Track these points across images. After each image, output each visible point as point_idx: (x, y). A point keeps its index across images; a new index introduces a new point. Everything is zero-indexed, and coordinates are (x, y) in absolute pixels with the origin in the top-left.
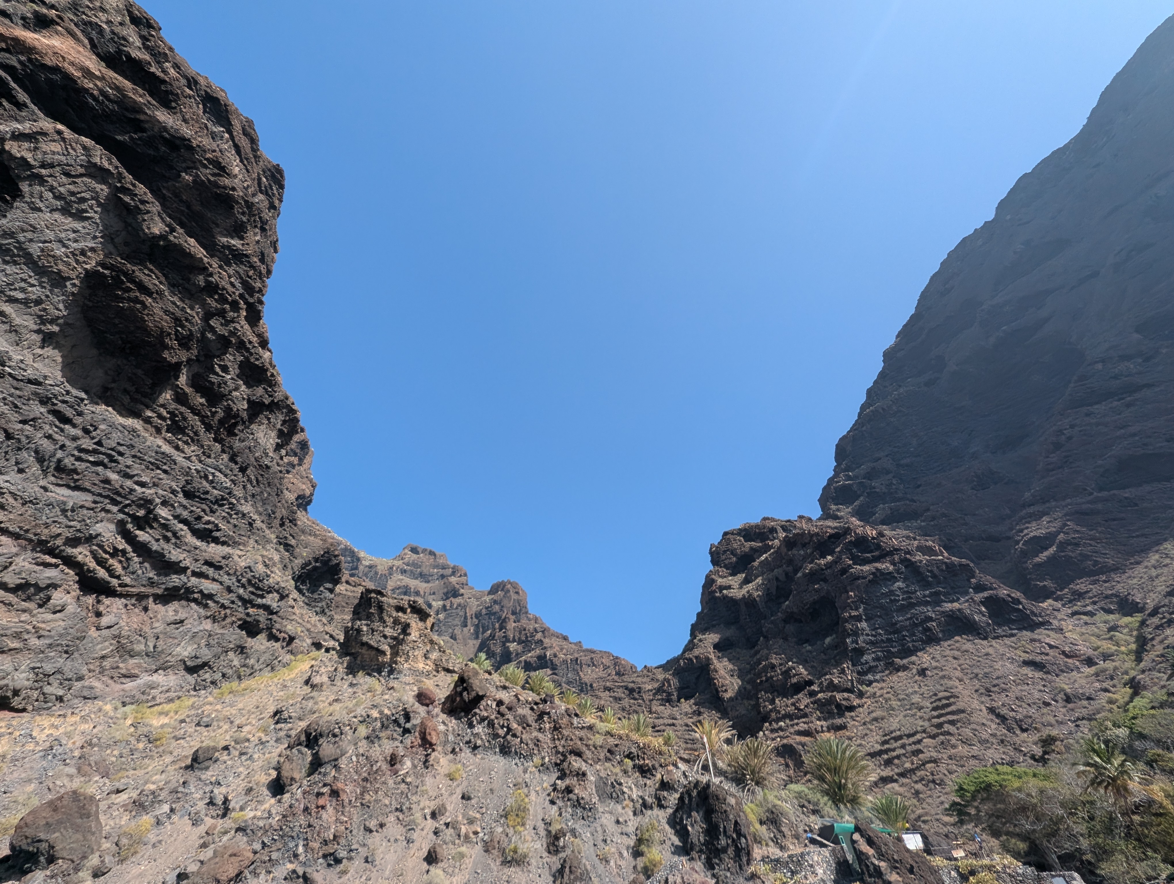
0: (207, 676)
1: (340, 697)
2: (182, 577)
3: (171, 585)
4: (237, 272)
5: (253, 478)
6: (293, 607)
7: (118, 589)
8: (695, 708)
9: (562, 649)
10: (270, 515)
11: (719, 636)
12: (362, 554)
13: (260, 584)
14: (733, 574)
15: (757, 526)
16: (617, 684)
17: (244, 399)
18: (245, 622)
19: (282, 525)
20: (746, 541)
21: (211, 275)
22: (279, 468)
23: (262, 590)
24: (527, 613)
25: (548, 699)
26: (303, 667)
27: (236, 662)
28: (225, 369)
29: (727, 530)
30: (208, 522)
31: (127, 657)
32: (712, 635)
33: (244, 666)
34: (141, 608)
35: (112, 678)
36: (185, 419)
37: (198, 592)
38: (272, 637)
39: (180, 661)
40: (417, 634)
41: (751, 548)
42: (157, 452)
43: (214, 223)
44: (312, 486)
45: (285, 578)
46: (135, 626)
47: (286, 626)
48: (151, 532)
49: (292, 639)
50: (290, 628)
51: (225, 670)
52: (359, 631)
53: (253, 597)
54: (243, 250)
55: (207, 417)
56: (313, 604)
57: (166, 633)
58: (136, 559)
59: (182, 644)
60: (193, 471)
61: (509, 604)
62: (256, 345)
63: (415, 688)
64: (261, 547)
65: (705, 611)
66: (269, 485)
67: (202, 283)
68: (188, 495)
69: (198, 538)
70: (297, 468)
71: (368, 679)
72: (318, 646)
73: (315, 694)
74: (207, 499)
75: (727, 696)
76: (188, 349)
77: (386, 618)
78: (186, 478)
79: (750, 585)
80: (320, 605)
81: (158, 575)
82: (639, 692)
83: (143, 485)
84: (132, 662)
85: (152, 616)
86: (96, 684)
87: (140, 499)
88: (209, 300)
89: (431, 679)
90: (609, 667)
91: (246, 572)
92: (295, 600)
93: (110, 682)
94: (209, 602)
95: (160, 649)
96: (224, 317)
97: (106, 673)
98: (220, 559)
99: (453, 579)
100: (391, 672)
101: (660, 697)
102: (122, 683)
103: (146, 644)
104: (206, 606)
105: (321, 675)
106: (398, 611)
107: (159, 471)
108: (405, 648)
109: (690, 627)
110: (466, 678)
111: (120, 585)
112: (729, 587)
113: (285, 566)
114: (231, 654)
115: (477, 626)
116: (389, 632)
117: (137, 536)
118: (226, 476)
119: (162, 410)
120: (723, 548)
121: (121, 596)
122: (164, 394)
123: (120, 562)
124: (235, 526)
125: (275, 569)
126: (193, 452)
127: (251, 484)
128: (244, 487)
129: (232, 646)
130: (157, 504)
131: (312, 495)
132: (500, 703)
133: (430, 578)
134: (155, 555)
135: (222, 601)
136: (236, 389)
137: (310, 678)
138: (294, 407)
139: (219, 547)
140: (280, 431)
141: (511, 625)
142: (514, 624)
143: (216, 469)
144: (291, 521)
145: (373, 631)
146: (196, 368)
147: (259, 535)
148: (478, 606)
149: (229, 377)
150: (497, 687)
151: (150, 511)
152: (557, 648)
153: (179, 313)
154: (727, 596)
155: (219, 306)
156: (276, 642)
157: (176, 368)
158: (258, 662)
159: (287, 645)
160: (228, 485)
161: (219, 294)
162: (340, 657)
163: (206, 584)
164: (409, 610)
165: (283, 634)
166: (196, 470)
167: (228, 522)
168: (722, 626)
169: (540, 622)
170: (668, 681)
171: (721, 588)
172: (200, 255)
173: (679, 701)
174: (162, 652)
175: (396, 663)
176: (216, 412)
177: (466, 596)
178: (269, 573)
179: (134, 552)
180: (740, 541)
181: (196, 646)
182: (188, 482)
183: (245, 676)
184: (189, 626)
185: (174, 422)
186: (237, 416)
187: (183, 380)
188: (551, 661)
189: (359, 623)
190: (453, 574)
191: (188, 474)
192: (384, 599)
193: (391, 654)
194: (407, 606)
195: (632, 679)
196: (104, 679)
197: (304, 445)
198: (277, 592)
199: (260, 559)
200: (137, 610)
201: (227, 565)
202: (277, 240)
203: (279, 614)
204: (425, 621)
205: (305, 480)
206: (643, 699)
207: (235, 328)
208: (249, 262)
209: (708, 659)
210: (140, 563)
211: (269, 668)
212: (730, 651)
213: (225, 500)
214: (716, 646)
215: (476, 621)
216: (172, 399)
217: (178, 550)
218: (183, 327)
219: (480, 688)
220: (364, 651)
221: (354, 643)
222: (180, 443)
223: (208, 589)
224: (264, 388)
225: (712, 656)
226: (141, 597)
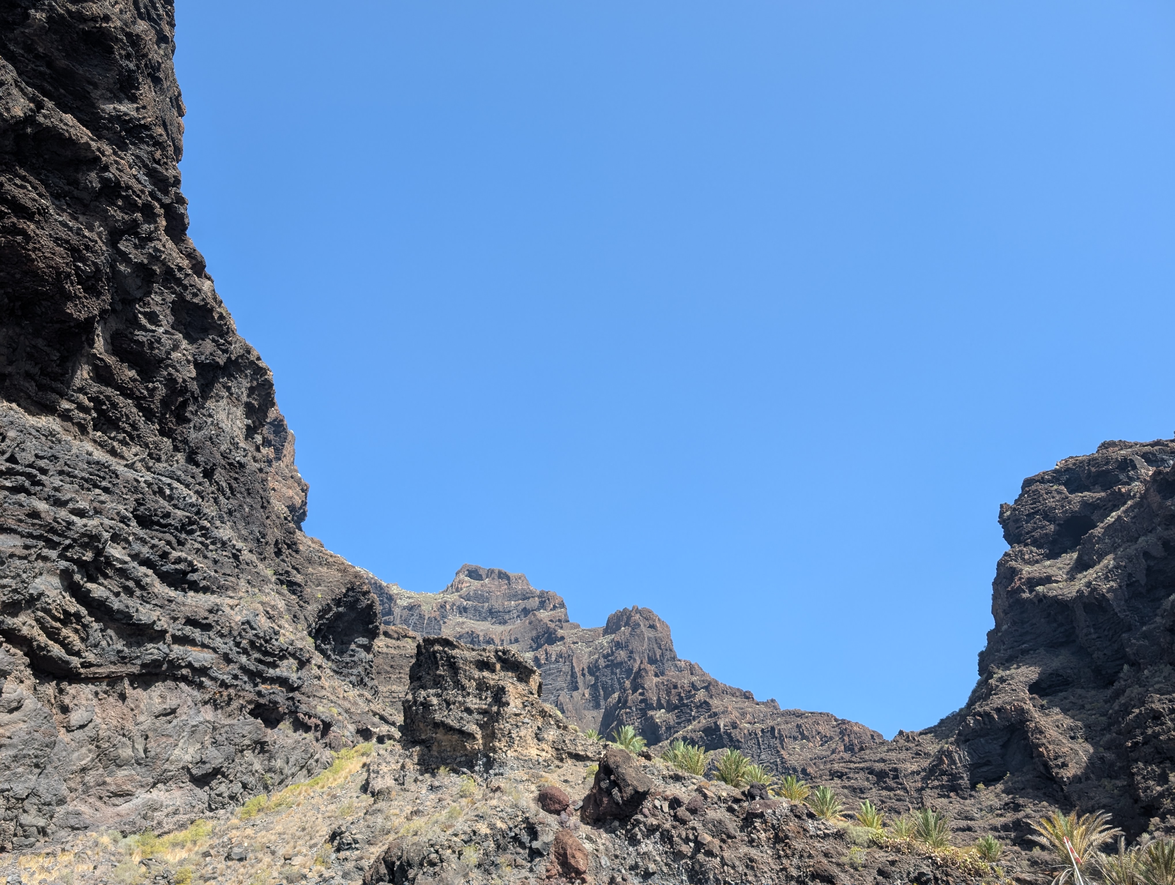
0: (223, 788)
1: (421, 808)
2: (161, 645)
3: (148, 658)
4: (137, 157)
5: (224, 485)
6: (319, 678)
7: (82, 670)
8: (1006, 798)
9: (743, 714)
10: (258, 540)
11: (1038, 670)
12: (394, 590)
13: (268, 646)
14: (1053, 555)
15: (1091, 461)
16: (852, 765)
17: (188, 361)
18: (258, 706)
19: (278, 553)
20: (1071, 492)
21: (106, 168)
22: (258, 465)
23: (272, 655)
24: (674, 658)
25: (756, 792)
26: (352, 766)
27: (257, 766)
28: (153, 318)
29: (1030, 475)
30: (179, 560)
31: (112, 767)
32: (1023, 669)
33: (270, 770)
34: (115, 695)
35: (101, 798)
36: (114, 406)
37: (186, 667)
38: (300, 725)
39: (183, 768)
40: (519, 702)
41: (1085, 504)
42: (89, 463)
43: (90, 83)
44: (303, 490)
45: (299, 635)
46: (115, 723)
47: (315, 707)
48: (106, 583)
49: (327, 727)
50: (323, 710)
51: (245, 778)
52: (426, 705)
53: (261, 667)
54: (139, 120)
55: (144, 398)
56: (345, 671)
57: (156, 730)
58: (95, 626)
59: (180, 744)
60: (143, 485)
61: (641, 647)
62: (190, 272)
63: (533, 788)
64: (257, 591)
65: (1005, 627)
66: (249, 494)
67: (97, 185)
68: (144, 522)
69: (170, 585)
70: (275, 464)
71: (454, 777)
72: (365, 734)
73: (381, 805)
74: (170, 525)
75: (1067, 774)
76: (98, 294)
77: (465, 682)
78: (135, 496)
79: (1091, 571)
80: (355, 671)
81: (129, 645)
82: (896, 777)
83: (81, 513)
84: (121, 773)
85: (133, 706)
86: (83, 808)
87: (83, 535)
88: (111, 211)
89: (553, 772)
90: (831, 738)
91: (244, 630)
92: (319, 667)
93: (99, 804)
94: (203, 679)
95: (153, 753)
96: (137, 234)
97: (92, 791)
98: (206, 614)
99: (543, 615)
100: (489, 764)
101: (936, 783)
102: (114, 805)
103: (133, 746)
104: (200, 686)
105: (383, 777)
106: (481, 670)
107: (98, 491)
108: (504, 725)
109: (977, 659)
110: (612, 766)
111: (83, 665)
112: (1048, 580)
113: (295, 616)
114: (248, 753)
115: (594, 687)
116: (473, 702)
117: (89, 591)
118: (187, 486)
119: (81, 396)
120: (1027, 510)
121: (87, 680)
122: (79, 372)
123: (76, 631)
124: (216, 562)
125: (282, 622)
126: (135, 455)
127: (224, 495)
128: (216, 500)
129: (247, 742)
130: (106, 541)
131: (304, 503)
132: (675, 803)
133: (507, 617)
134: (119, 616)
135: (221, 677)
136: (176, 347)
137: (367, 782)
138: (261, 364)
139: (201, 595)
140: (248, 406)
141: (651, 681)
142: (655, 680)
143: (171, 478)
144: (289, 547)
145: (448, 704)
146: (114, 324)
147: (250, 573)
148: (591, 654)
149: (161, 330)
150: (664, 778)
151: (99, 552)
152: (736, 714)
153: (74, 240)
154: (1045, 596)
155: (126, 217)
156: (306, 732)
157: (87, 326)
158: (288, 763)
159: (323, 736)
160: (194, 499)
161: (122, 197)
162: (405, 747)
163: (194, 653)
164: (498, 666)
165: (313, 720)
166: (145, 482)
167: (205, 557)
168: (1042, 650)
169: (699, 672)
170: (949, 754)
171: (1032, 583)
172: (85, 139)
173: (973, 787)
174: (157, 756)
175: (495, 751)
176: (155, 389)
177: (568, 640)
178: (277, 628)
179: (90, 614)
180: (1059, 492)
181: (199, 746)
182: (139, 503)
183: (273, 785)
184: (184, 717)
185: (102, 413)
186: (184, 390)
187: (100, 345)
188: (729, 735)
189: (423, 693)
190: (542, 605)
191: (136, 490)
192: (455, 652)
193: (483, 737)
194: (494, 660)
195: (879, 756)
196: (91, 800)
197: (279, 427)
198: (294, 656)
199: (261, 608)
200: (111, 699)
201: (217, 622)
202: (180, 94)
203: (303, 690)
204: (527, 682)
205: (290, 482)
206: (905, 789)
207: (156, 250)
208: (151, 137)
209: (1021, 711)
210: (102, 630)
211: (305, 771)
212: (1063, 694)
213: (194, 524)
214: (1035, 688)
215: (591, 679)
216: (91, 378)
217: (148, 606)
218: (84, 260)
219: (638, 781)
220: (440, 735)
221: (421, 725)
222: (115, 444)
223: (199, 661)
224: (213, 340)
225: (1029, 706)
226: (113, 680)
